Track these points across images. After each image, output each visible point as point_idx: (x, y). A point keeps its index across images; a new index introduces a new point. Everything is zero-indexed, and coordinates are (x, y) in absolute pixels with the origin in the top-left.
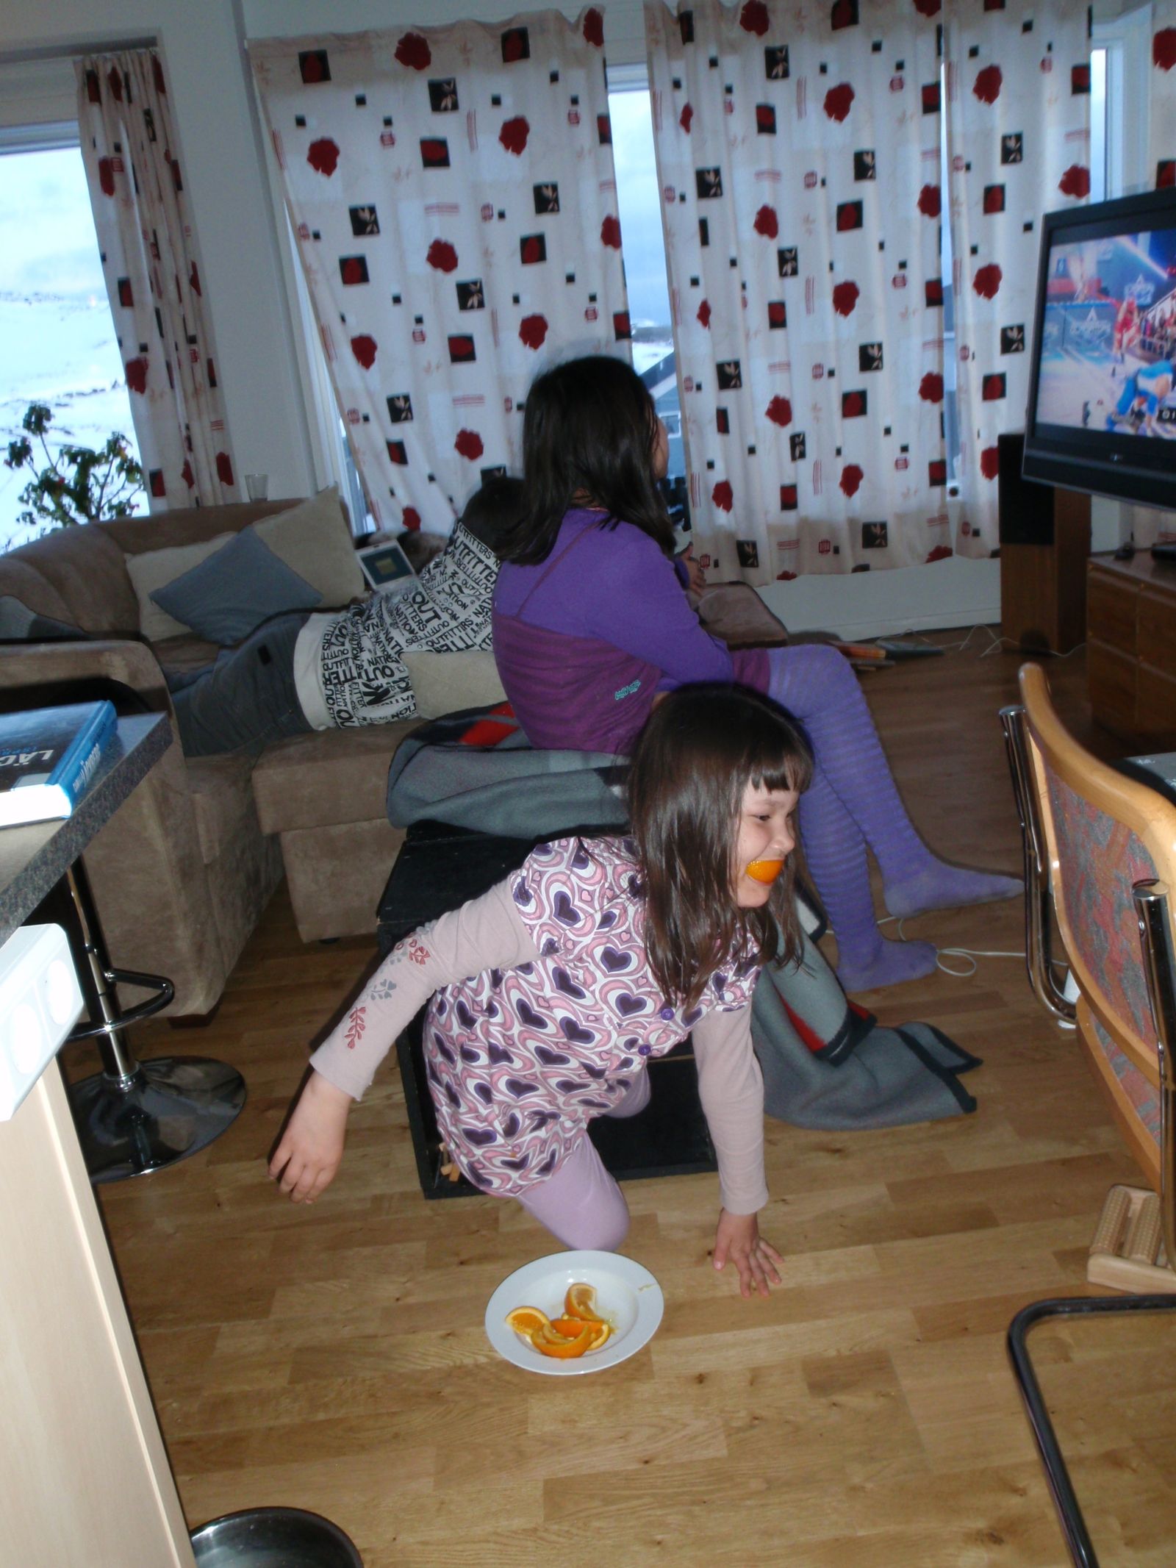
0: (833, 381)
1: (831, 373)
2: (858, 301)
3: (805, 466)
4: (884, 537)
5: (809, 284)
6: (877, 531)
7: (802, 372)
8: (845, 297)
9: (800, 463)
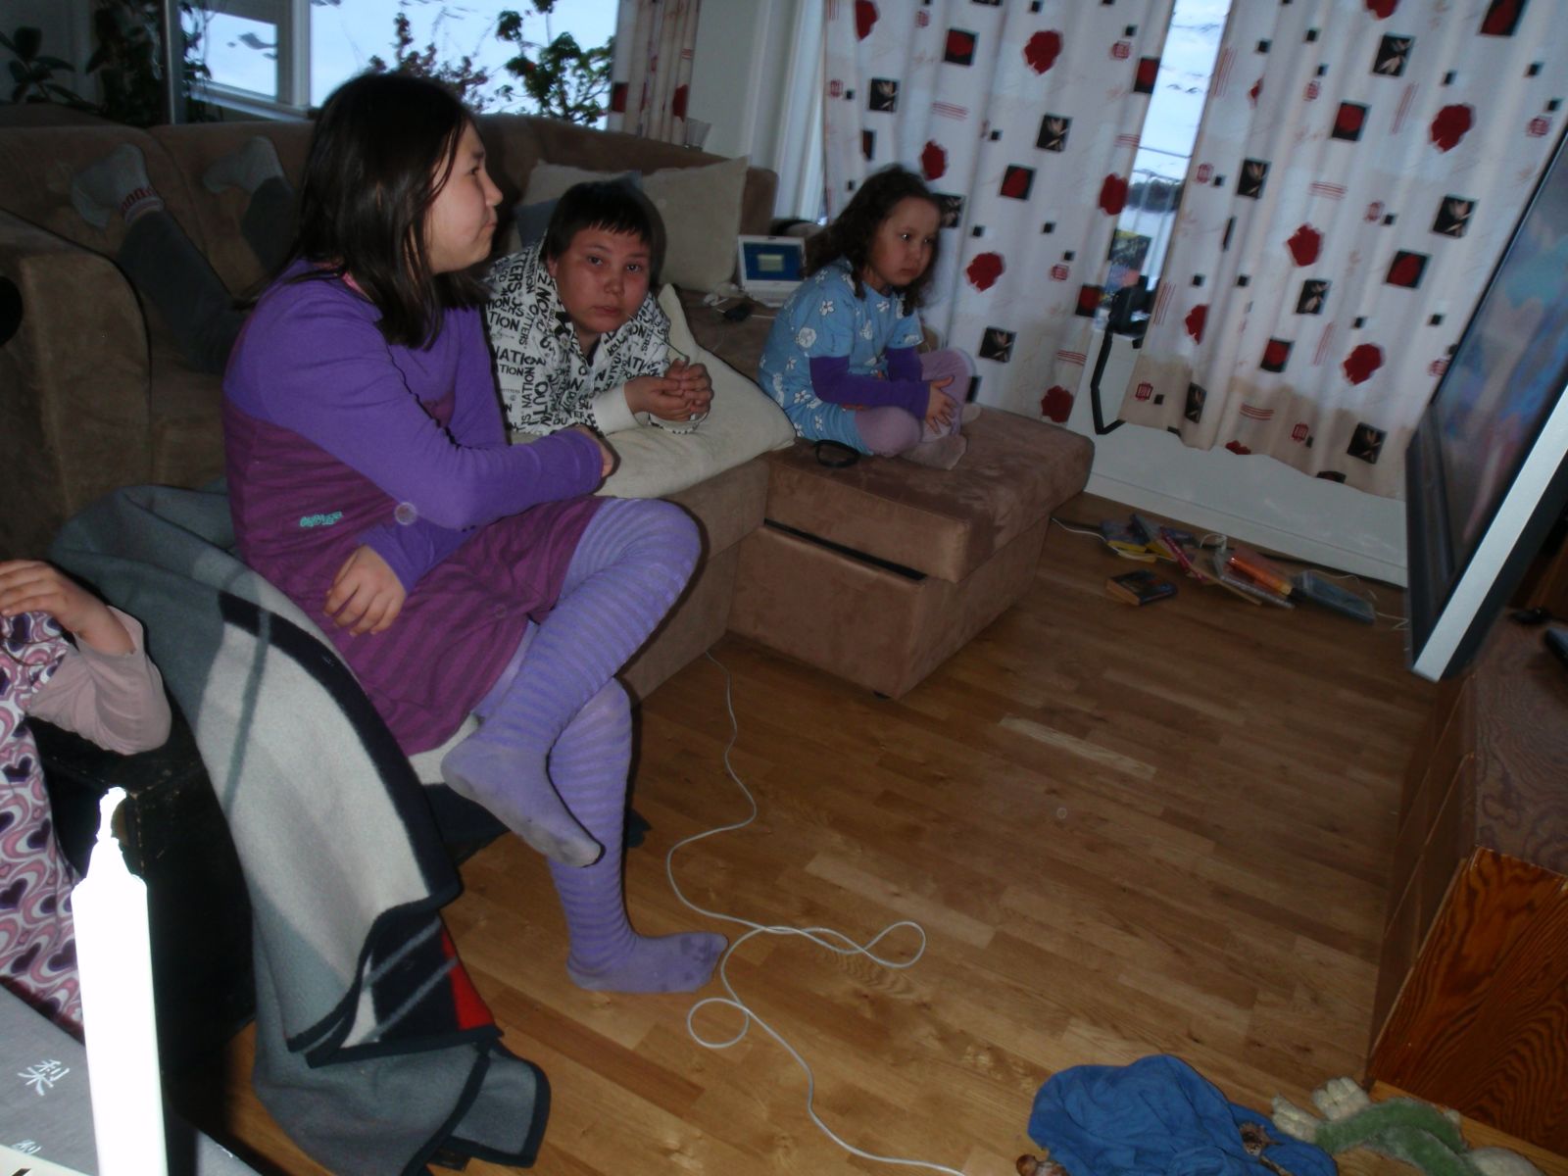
0: (1388, 230)
1: (1389, 220)
2: (1468, 136)
3: (1312, 325)
4: (1376, 450)
5: (1409, 91)
6: (1370, 438)
7: (1353, 206)
8: (1451, 126)
9: (1309, 318)
